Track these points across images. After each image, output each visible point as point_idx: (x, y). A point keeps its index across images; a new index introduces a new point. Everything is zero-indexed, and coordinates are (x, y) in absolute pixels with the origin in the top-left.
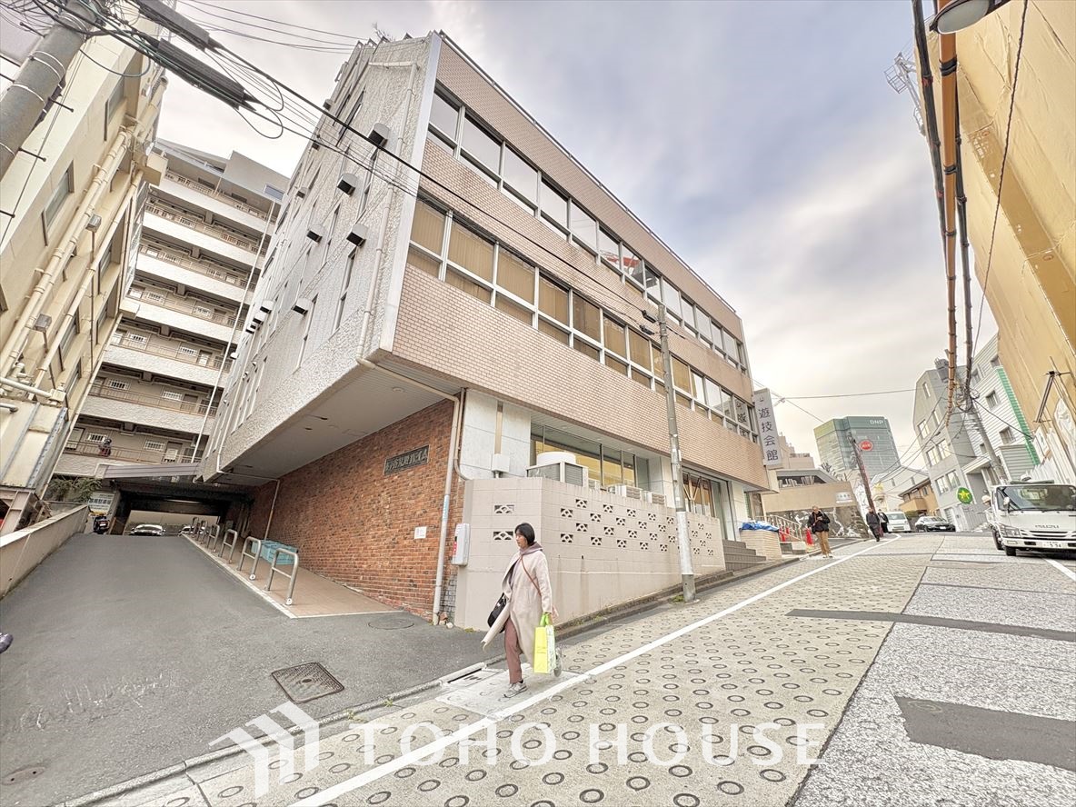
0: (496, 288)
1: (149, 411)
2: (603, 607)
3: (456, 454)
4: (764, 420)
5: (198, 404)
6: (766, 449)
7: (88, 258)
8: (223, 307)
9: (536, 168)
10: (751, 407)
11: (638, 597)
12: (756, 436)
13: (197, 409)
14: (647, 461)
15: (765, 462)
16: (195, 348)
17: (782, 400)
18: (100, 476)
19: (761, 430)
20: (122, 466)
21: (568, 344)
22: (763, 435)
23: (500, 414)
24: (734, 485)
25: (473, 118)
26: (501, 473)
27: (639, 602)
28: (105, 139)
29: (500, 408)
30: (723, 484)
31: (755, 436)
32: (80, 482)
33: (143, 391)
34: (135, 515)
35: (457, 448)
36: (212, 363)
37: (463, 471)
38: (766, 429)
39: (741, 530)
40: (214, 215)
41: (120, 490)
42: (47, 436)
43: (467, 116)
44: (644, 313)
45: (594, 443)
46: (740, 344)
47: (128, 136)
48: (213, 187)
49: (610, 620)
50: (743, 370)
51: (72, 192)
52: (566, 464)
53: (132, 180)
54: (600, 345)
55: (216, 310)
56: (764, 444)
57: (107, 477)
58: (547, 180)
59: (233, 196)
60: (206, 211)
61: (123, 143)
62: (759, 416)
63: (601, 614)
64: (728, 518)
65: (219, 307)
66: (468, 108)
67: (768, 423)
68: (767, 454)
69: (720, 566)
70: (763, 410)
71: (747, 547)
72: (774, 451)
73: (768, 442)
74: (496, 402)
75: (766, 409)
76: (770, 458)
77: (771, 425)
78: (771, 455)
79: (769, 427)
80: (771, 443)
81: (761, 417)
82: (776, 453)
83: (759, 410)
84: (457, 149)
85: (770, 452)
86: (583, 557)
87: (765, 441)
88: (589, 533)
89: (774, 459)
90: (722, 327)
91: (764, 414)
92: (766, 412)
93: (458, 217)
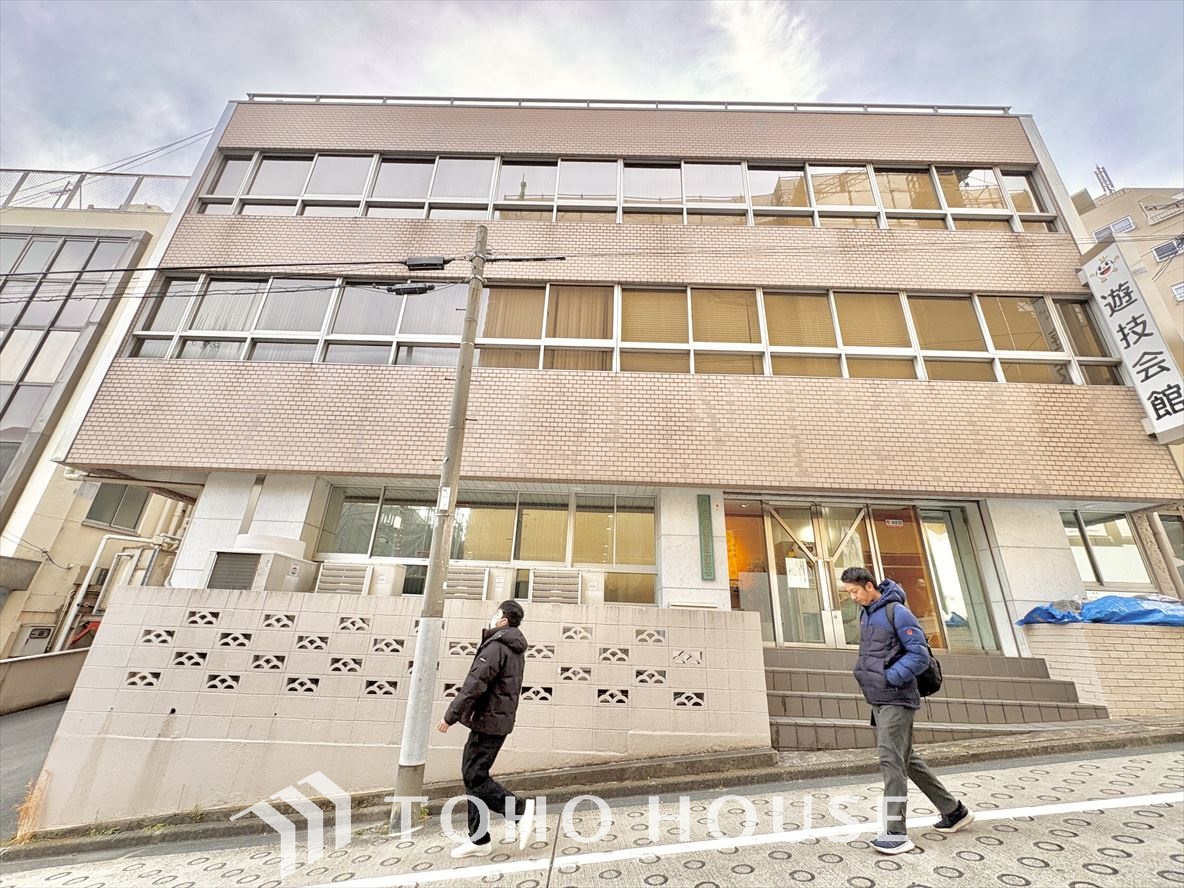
0: (252, 333)
4: (1123, 317)
6: (1144, 391)
9: (370, 154)
12: (1118, 365)
15: (1152, 424)
19: (1123, 346)
22: (1129, 357)
23: (257, 489)
29: (260, 482)
39: (1029, 621)
43: (260, 158)
56: (1138, 381)
62: (1107, 311)
66: (263, 150)
67: (1134, 319)
68: (1153, 403)
69: (738, 734)
70: (1113, 292)
71: (1052, 677)
72: (1170, 387)
73: (1146, 370)
74: (254, 477)
75: (1121, 286)
76: (1162, 412)
77: (1144, 323)
78: (1163, 402)
79: (1139, 329)
80: (1156, 369)
81: (1113, 311)
82: (1178, 392)
83: (1104, 298)
84: (236, 202)
85: (1159, 396)
86: (173, 711)
87: (1139, 368)
88: (208, 667)
89: (1175, 412)
90: (929, 165)
91: (1118, 303)
92: (1122, 294)
93: (215, 276)
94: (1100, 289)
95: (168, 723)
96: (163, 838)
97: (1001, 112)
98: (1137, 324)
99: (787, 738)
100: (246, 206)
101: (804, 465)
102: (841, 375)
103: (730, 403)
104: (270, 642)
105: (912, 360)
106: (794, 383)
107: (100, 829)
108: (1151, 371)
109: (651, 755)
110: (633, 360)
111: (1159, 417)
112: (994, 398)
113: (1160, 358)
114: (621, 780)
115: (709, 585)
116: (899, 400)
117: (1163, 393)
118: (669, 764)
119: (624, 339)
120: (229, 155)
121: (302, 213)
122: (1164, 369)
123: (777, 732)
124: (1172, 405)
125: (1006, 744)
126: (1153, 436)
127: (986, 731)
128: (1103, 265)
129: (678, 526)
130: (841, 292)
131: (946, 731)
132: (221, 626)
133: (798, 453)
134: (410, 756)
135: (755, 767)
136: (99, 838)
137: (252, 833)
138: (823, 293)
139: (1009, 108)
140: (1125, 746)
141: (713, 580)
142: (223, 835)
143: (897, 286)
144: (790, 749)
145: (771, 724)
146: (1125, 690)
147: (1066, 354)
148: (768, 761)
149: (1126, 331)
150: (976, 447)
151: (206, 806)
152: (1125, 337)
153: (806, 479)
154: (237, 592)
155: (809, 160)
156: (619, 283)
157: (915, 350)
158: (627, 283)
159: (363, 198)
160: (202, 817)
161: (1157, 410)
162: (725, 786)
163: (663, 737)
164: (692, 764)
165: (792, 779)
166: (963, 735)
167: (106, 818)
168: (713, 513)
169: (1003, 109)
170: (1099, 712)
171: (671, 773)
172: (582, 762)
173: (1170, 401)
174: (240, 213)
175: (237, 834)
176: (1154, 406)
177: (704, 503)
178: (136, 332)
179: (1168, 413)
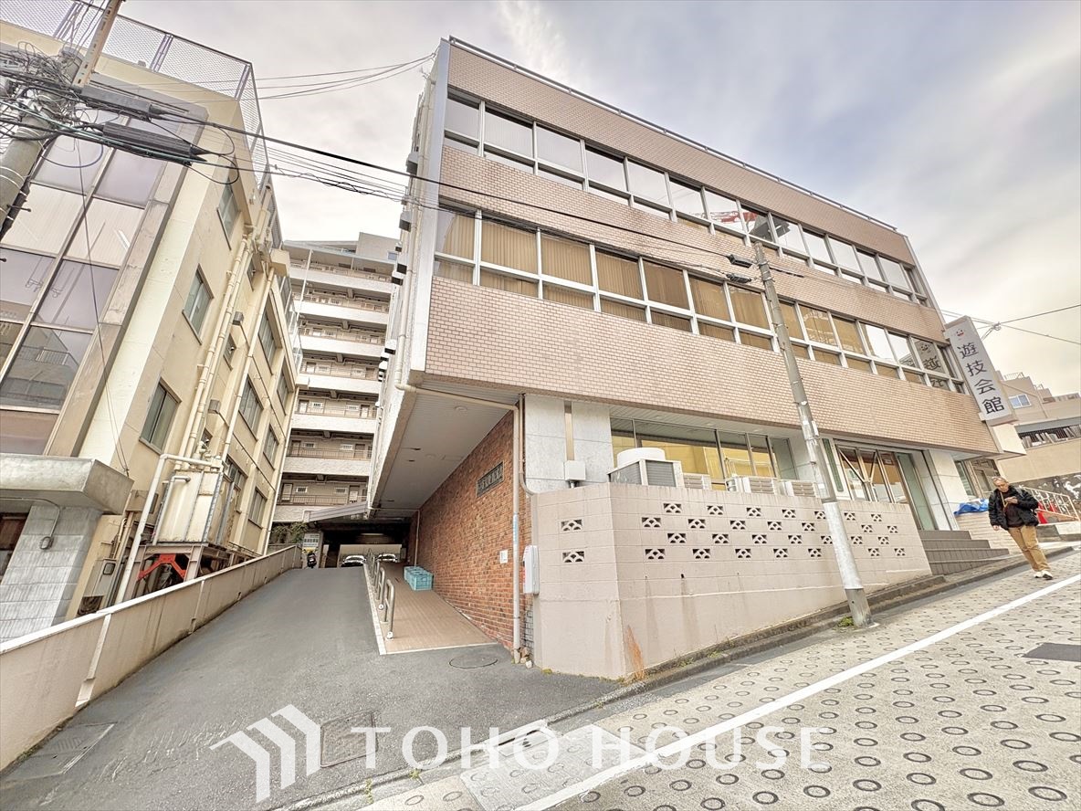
0: (542, 277)
1: (331, 462)
2: (721, 640)
3: (521, 468)
4: (971, 360)
5: (366, 451)
6: (980, 399)
7: (245, 347)
8: (370, 364)
9: (577, 138)
10: (944, 347)
11: (779, 623)
12: (961, 384)
13: (365, 455)
14: (787, 440)
15: (984, 416)
16: (357, 404)
17: (996, 327)
18: (307, 521)
19: (968, 374)
20: (320, 512)
21: (644, 320)
22: (973, 381)
23: (568, 416)
24: (934, 455)
25: (494, 109)
26: (577, 483)
27: (782, 629)
28: (230, 249)
29: (568, 409)
30: (917, 457)
31: (959, 385)
32: (294, 527)
33: (327, 446)
34: (344, 548)
35: (522, 460)
36: (370, 415)
37: (531, 486)
38: (975, 371)
39: (958, 514)
40: (354, 290)
41: (323, 531)
42: (211, 497)
43: (488, 110)
44: (731, 259)
45: (708, 430)
46: (910, 269)
47: (249, 242)
48: (349, 267)
49: (732, 658)
50: (923, 300)
51: (213, 298)
52: (647, 461)
53: (267, 277)
54: (691, 312)
55: (367, 369)
56: (976, 393)
57: (311, 520)
58: (592, 147)
59: (366, 270)
60: (347, 288)
61: (245, 249)
62: (960, 356)
63: (720, 648)
64: (933, 500)
65: (369, 366)
66: (487, 102)
67: (977, 362)
70: (964, 346)
71: (973, 538)
72: (995, 398)
73: (982, 388)
75: (969, 344)
76: (990, 410)
77: (982, 365)
78: (991, 405)
79: (979, 367)
80: (988, 389)
81: (964, 356)
82: (999, 401)
83: (958, 348)
84: (481, 147)
85: (988, 402)
86: (682, 576)
87: (978, 387)
89: (997, 410)
91: (967, 352)
92: (970, 348)
93: (488, 215)
94: (955, 343)
95: (684, 585)
97: (892, 229)
98: (978, 365)
106: (858, 374)
108: (985, 390)
109: (897, 582)
113: (990, 383)
117: (991, 400)
122: (992, 389)
124: (996, 407)
126: (984, 422)
128: (959, 332)
139: (896, 229)
147: (946, 375)
149: (971, 367)
152: (971, 370)
159: (585, 177)
161: (987, 409)
168: (832, 450)
169: (893, 227)
173: (995, 405)
176: (986, 406)
177: (826, 444)
179: (993, 411)
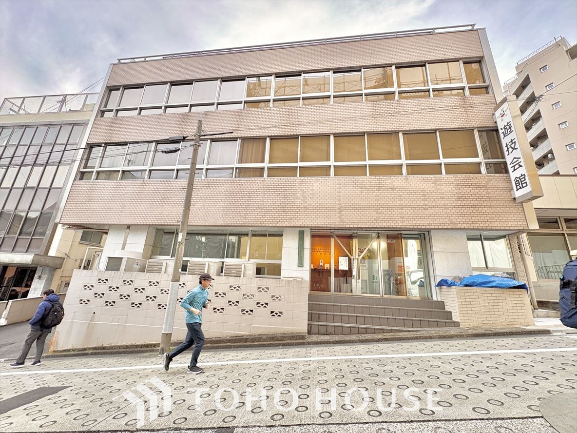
4: (508, 139)
6: (513, 177)
9: (166, 83)
15: (515, 193)
19: (506, 154)
22: (509, 159)
23: (128, 230)
25: (127, 87)
38: (510, 150)
39: (439, 286)
56: (511, 171)
62: (502, 137)
64: (431, 272)
66: (123, 86)
67: (512, 140)
68: (515, 182)
69: (295, 328)
70: (505, 126)
71: (446, 309)
72: (522, 175)
73: (514, 166)
74: (126, 226)
75: (508, 123)
77: (515, 142)
78: (519, 183)
79: (513, 146)
80: (517, 166)
81: (505, 136)
82: (524, 178)
83: (502, 129)
84: (114, 111)
85: (518, 179)
86: (94, 313)
87: (512, 165)
88: (105, 298)
89: (523, 187)
90: (425, 63)
91: (506, 132)
92: (508, 128)
93: (107, 145)
94: (500, 126)
95: (93, 317)
96: (92, 354)
97: (470, 28)
98: (512, 143)
99: (314, 330)
100: (119, 112)
101: (342, 217)
102: (366, 175)
103: (312, 190)
104: (125, 290)
105: (401, 166)
106: (343, 179)
107: (73, 350)
108: (516, 167)
109: (260, 333)
110: (273, 172)
111: (517, 190)
112: (437, 183)
113: (519, 160)
114: (246, 342)
115: (300, 269)
116: (390, 185)
117: (519, 178)
118: (264, 337)
119: (270, 162)
120: (111, 89)
121: (140, 114)
122: (520, 166)
123: (311, 327)
124: (522, 184)
125: (401, 335)
126: (514, 199)
127: (397, 330)
128: (502, 112)
129: (290, 244)
130: (370, 134)
131: (380, 329)
132: (109, 284)
133: (340, 212)
134: (165, 330)
135: (297, 340)
136: (73, 353)
137: (119, 354)
138: (362, 135)
139: (474, 25)
140: (453, 337)
141: (303, 266)
142: (110, 354)
143: (398, 129)
144: (315, 334)
145: (308, 324)
146: (469, 315)
147: (480, 159)
148: (303, 337)
149: (508, 146)
150: (424, 206)
151: (105, 345)
152: (508, 149)
153: (342, 223)
154: (114, 272)
155: (363, 66)
156: (269, 136)
157: (403, 161)
158: (272, 136)
159: (163, 104)
160: (104, 348)
161: (517, 186)
162: (282, 346)
163: (265, 327)
164: (273, 338)
165: (309, 344)
166: (386, 331)
167: (75, 347)
168: (305, 239)
169: (471, 25)
170: (457, 324)
171: (264, 340)
172: (234, 335)
173: (521, 182)
174: (116, 116)
175: (114, 354)
176: (516, 184)
177: (301, 235)
178: (80, 170)
179: (520, 188)
